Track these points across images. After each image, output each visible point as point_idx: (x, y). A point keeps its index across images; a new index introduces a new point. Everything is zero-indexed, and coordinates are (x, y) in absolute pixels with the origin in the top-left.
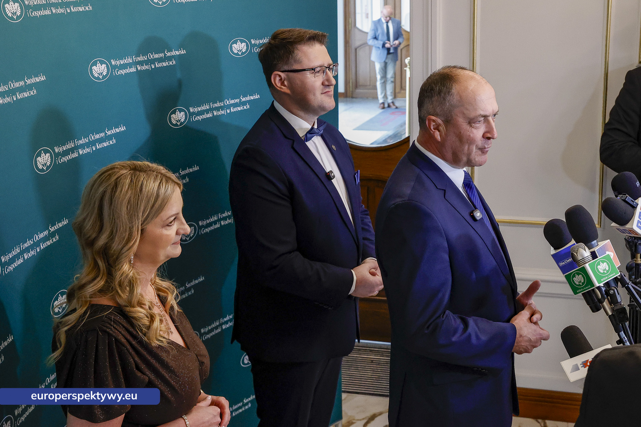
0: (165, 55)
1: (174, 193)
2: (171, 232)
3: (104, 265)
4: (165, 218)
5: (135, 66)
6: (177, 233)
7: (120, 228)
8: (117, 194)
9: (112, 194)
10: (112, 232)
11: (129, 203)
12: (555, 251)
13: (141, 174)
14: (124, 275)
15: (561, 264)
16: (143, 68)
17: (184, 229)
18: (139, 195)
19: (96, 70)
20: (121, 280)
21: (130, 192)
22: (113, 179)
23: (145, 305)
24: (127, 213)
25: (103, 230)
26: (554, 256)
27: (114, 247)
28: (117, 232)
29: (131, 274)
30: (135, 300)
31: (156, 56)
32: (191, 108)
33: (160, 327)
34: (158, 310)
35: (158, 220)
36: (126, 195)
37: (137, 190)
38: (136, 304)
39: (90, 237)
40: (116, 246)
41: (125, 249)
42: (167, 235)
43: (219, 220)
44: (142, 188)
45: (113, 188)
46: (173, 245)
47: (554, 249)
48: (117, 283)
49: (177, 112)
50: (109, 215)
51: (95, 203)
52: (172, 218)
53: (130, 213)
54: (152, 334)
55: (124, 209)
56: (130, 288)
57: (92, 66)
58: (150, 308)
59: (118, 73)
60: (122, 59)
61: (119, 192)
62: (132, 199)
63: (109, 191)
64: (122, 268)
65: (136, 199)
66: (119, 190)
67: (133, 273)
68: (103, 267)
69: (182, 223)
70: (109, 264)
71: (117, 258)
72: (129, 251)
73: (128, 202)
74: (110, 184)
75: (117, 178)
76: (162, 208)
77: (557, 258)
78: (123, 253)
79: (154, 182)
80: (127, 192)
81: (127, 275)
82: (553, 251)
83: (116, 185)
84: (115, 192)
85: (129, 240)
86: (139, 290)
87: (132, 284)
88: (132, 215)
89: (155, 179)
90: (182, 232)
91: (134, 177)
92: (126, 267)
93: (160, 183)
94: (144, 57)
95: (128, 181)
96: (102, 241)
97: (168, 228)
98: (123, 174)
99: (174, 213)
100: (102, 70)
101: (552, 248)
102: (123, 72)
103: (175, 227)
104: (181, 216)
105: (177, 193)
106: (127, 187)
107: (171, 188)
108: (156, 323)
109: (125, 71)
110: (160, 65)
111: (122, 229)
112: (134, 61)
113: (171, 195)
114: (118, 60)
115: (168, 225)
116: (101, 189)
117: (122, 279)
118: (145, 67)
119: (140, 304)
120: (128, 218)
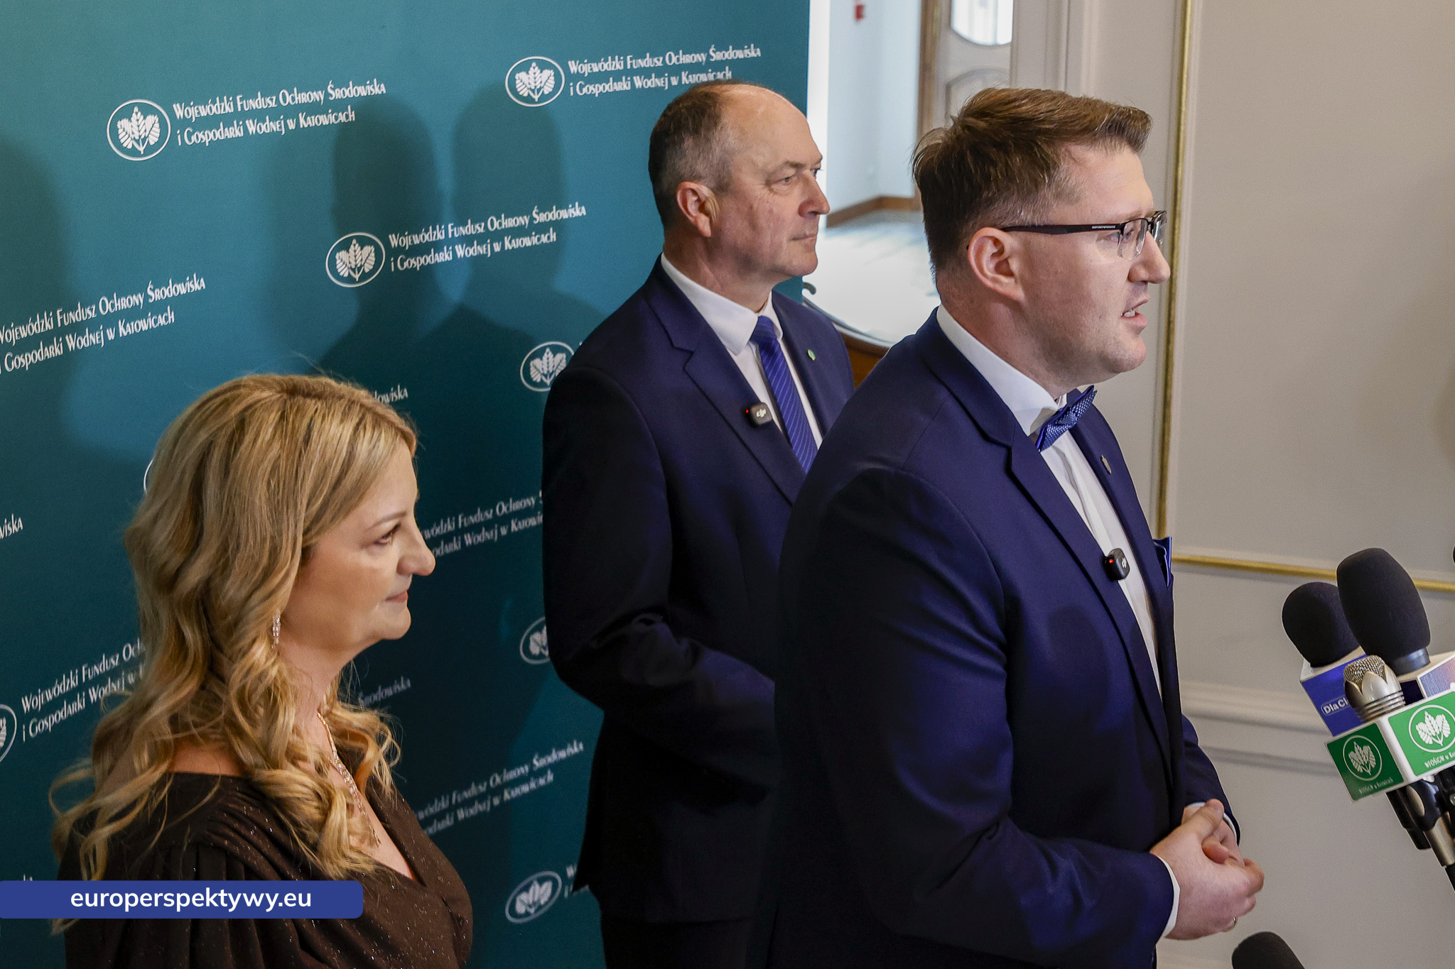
0: (327, 95)
1: (395, 457)
2: (386, 563)
3: (199, 637)
4: (369, 522)
5: (241, 123)
6: (400, 570)
7: (247, 541)
8: (242, 448)
9: (229, 449)
10: (224, 548)
11: (275, 473)
12: (1314, 672)
13: (308, 401)
14: (254, 674)
15: (1327, 709)
16: (264, 128)
17: (419, 559)
18: (301, 451)
19: (129, 130)
20: (244, 687)
21: (276, 446)
22: (235, 410)
23: (304, 759)
24: (269, 499)
25: (203, 545)
26: (1308, 685)
27: (228, 591)
28: (238, 547)
29: (273, 672)
30: (278, 745)
31: (303, 98)
32: (394, 235)
33: (349, 825)
34: (339, 778)
35: (349, 526)
36: (266, 453)
37: (298, 440)
38: (281, 754)
39: (165, 564)
40: (233, 589)
41: (258, 596)
42: (374, 571)
43: (459, 532)
44: (309, 438)
45: (233, 434)
46: (390, 604)
47: (1312, 666)
48: (233, 693)
49: (355, 245)
50: (220, 506)
51: (183, 472)
52: (389, 525)
53: (274, 498)
54: (328, 843)
55: (261, 490)
56: (266, 707)
57: (120, 116)
58: (319, 770)
59: (190, 140)
60: (205, 104)
61: (250, 442)
62: (282, 463)
63: (222, 441)
64: (250, 654)
65: (293, 462)
66: (248, 438)
67: (279, 671)
68: (195, 643)
69: (413, 542)
70: (213, 639)
71: (236, 623)
72: (268, 602)
73: (271, 471)
74: (225, 424)
75: (246, 409)
76: (360, 491)
77: (1317, 691)
78: (252, 609)
79: (342, 421)
80: (270, 443)
81: (261, 676)
82: (1307, 672)
83: (242, 425)
84: (240, 442)
85: (268, 573)
86: (288, 717)
87: (272, 700)
88: (280, 504)
89: (345, 416)
90: (413, 566)
91: (291, 407)
92: (260, 652)
93: (358, 424)
94: (268, 100)
95: (272, 416)
96: (195, 574)
97: (376, 549)
98: (260, 401)
99: (394, 509)
100: (145, 131)
101: (1306, 664)
102: (205, 137)
103: (394, 551)
104: (411, 521)
105: (403, 456)
106: (270, 430)
107: (386, 441)
108: (338, 814)
109: (211, 135)
110: (312, 121)
111: (251, 542)
112: (239, 110)
113: (387, 460)
114: (194, 105)
115: (377, 543)
116: (203, 436)
117: (247, 683)
118: (269, 126)
119: (295, 758)
120: (269, 514)
